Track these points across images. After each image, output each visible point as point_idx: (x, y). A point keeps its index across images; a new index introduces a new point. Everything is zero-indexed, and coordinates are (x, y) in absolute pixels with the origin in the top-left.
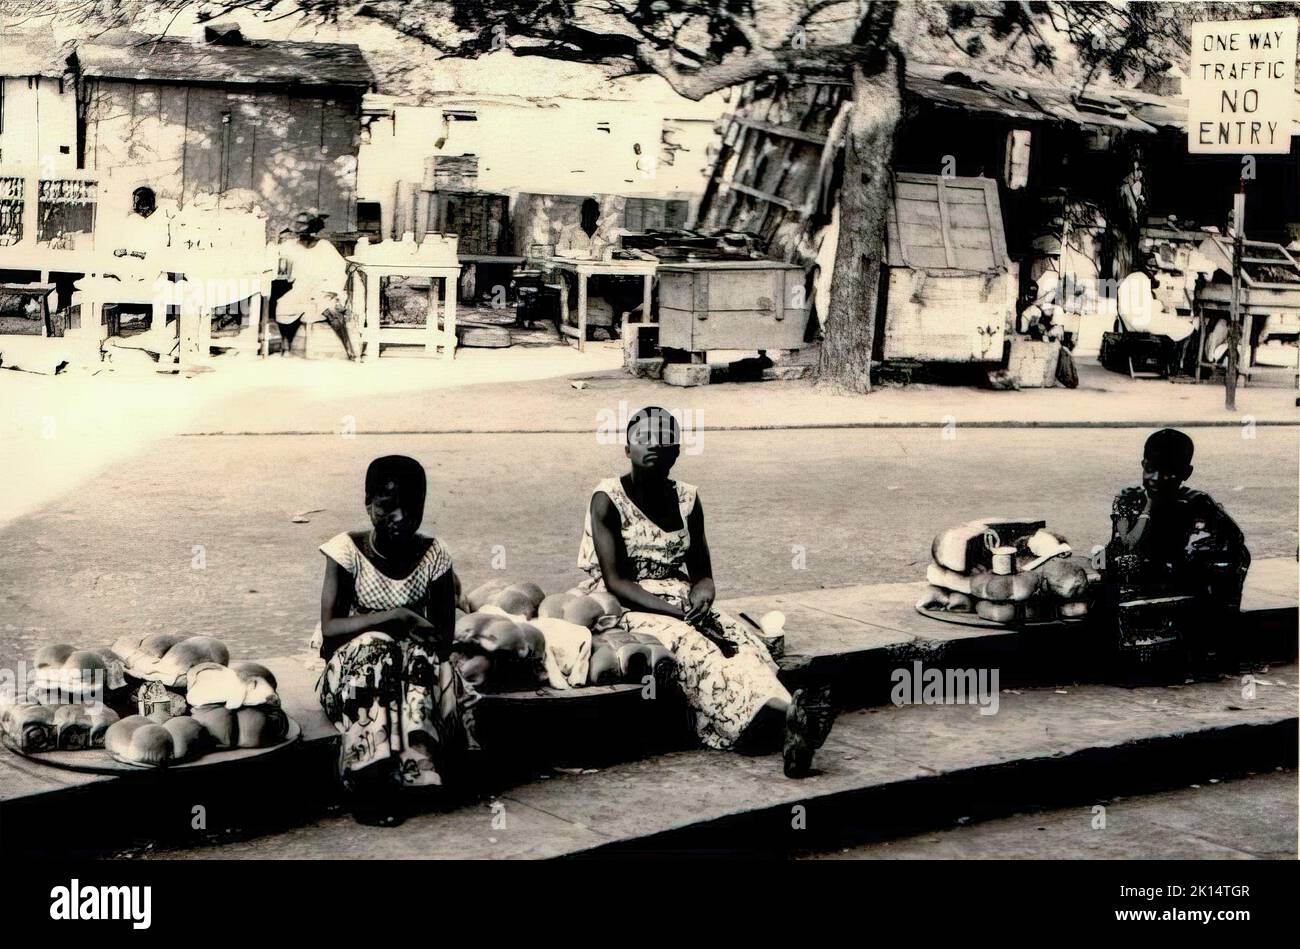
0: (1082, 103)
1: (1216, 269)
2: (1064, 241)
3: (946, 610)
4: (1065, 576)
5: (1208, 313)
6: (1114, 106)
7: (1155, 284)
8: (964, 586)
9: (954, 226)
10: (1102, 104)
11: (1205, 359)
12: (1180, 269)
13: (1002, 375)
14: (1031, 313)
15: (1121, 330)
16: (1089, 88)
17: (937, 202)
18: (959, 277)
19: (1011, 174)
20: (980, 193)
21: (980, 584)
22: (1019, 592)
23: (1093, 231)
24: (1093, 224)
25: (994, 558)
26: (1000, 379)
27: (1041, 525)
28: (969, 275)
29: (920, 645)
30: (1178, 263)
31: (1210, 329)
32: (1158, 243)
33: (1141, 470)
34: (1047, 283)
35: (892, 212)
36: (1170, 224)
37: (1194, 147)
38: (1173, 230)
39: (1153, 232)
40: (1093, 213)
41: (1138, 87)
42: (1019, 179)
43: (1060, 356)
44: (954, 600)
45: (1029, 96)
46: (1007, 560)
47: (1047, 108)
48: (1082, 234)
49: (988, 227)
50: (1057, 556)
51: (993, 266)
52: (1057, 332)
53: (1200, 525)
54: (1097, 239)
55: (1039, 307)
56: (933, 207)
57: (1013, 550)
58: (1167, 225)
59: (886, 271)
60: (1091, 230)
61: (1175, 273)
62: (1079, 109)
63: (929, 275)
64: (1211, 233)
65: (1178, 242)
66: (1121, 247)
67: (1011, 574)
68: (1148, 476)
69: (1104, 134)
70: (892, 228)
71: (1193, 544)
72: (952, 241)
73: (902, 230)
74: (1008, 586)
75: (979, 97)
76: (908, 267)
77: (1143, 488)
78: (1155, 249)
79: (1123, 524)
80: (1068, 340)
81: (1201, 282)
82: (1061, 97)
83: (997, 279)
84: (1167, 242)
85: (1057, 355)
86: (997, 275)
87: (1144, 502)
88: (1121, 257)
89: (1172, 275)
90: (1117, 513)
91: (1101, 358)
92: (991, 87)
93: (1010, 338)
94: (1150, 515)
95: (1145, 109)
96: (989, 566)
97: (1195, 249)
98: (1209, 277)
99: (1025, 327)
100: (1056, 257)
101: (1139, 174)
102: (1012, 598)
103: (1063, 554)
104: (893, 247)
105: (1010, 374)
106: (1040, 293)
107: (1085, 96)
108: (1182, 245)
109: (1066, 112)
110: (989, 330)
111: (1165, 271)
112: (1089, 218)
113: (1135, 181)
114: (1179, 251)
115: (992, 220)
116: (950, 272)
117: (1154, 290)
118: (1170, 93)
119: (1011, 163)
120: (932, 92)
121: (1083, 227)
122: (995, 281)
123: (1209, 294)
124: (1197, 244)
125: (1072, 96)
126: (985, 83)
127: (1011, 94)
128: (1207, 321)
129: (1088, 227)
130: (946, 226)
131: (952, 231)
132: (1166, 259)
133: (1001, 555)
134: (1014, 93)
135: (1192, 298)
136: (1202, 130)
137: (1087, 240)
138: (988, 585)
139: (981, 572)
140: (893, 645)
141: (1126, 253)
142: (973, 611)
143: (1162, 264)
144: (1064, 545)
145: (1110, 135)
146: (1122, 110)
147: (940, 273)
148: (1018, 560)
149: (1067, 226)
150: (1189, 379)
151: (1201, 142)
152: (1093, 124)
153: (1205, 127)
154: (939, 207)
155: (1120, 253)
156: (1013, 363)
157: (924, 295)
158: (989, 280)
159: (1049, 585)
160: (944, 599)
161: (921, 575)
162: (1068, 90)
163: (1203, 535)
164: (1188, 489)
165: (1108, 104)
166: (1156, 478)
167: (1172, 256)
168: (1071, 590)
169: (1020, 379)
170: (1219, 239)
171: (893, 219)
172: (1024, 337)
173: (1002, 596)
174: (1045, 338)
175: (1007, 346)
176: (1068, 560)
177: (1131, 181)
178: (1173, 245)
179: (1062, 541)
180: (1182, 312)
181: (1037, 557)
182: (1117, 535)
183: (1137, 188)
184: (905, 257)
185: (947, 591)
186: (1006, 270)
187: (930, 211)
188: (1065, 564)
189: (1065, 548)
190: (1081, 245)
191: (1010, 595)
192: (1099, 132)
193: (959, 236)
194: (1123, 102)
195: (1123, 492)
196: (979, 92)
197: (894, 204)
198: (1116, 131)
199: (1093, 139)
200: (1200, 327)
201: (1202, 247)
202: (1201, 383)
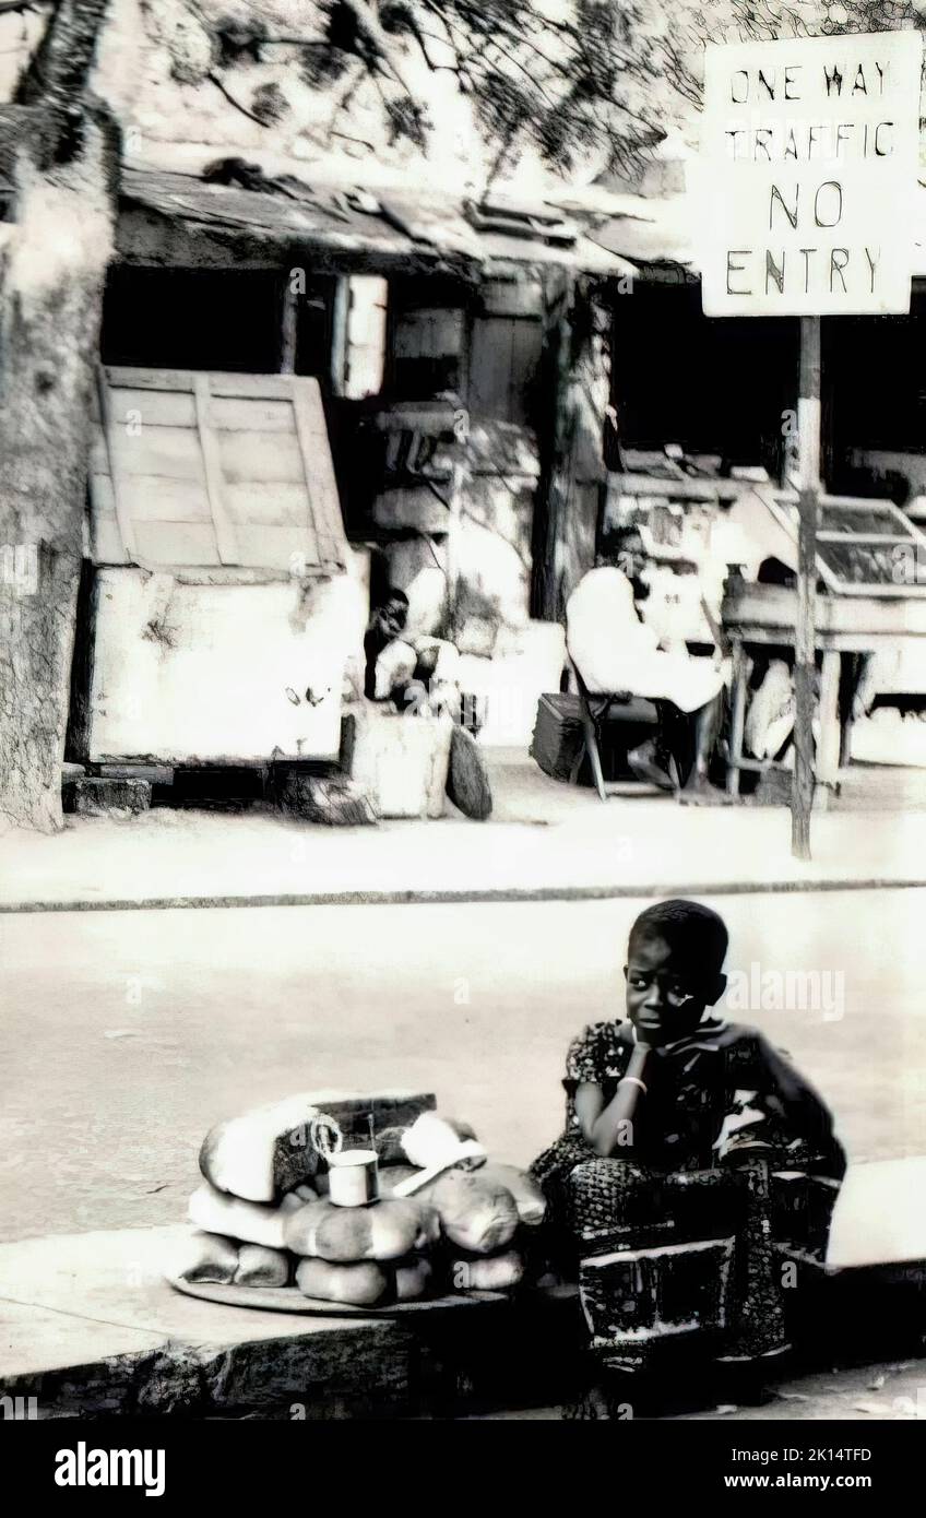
0: (487, 218)
1: (763, 557)
2: (456, 502)
3: (232, 1283)
4: (474, 1206)
5: (751, 649)
6: (551, 222)
7: (641, 591)
8: (270, 1231)
9: (231, 478)
10: (524, 218)
11: (748, 753)
12: (690, 556)
13: (339, 790)
14: (396, 657)
15: (574, 688)
16: (499, 186)
17: (196, 428)
18: (246, 584)
19: (347, 368)
20: (285, 409)
21: (303, 1226)
22: (385, 1240)
23: (515, 484)
24: (512, 468)
25: (332, 1173)
26: (336, 799)
27: (427, 1102)
28: (268, 578)
29: (178, 1355)
30: (686, 545)
31: (756, 681)
32: (646, 504)
33: (623, 984)
34: (424, 594)
35: (99, 452)
36: (671, 465)
37: (717, 303)
38: (677, 479)
39: (634, 483)
40: (514, 446)
41: (597, 180)
42: (364, 377)
43: (453, 745)
44: (250, 1261)
45: (381, 206)
46: (359, 1176)
47: (417, 229)
48: (491, 489)
49: (304, 482)
50: (457, 1166)
51: (315, 560)
52: (446, 695)
53: (743, 1096)
54: (522, 497)
55: (411, 645)
56: (188, 438)
57: (371, 1156)
58: (661, 467)
59: (89, 574)
60: (508, 481)
61: (679, 566)
62: (482, 229)
63: (182, 582)
64: (753, 482)
65: (686, 501)
66: (570, 513)
67: (367, 1206)
68: (637, 997)
69: (531, 278)
70: (101, 486)
71: (732, 1134)
72: (229, 511)
73: (122, 488)
74: (361, 1231)
75: (278, 208)
76: (136, 566)
77: (627, 1022)
78: (640, 516)
79: (589, 1097)
80: (468, 715)
81: (733, 587)
82: (441, 205)
83: (324, 587)
84: (663, 502)
85: (445, 745)
86: (323, 578)
87: (629, 1048)
88: (571, 537)
89: (676, 572)
90: (576, 1076)
91: (536, 750)
92: (306, 188)
93: (354, 710)
94: (643, 1078)
95: (614, 225)
96: (322, 1192)
97: (721, 516)
98: (750, 574)
99: (382, 688)
100: (439, 537)
101: (604, 363)
102: (370, 1253)
103: (468, 1161)
104: (104, 525)
105: (356, 788)
106: (412, 615)
107: (492, 202)
108: (695, 508)
109: (453, 236)
110: (309, 694)
111: (660, 562)
112: (505, 455)
113: (595, 377)
114: (688, 522)
115: (310, 464)
116: (226, 572)
117: (642, 605)
118: (663, 193)
119: (348, 343)
120: (178, 199)
121: (490, 474)
122: (320, 591)
123: (749, 609)
124: (725, 504)
125: (466, 205)
126: (293, 179)
127: (343, 201)
128: (750, 665)
129: (503, 474)
130: (215, 477)
131: (232, 489)
132: (662, 537)
133: (346, 1169)
134: (352, 198)
135: (718, 618)
136: (730, 267)
137: (502, 501)
138: (319, 1228)
139: (305, 1201)
140: (120, 1356)
141: (582, 529)
142: (291, 1282)
143: (654, 548)
144: (470, 1143)
145: (543, 281)
146: (567, 229)
147: (203, 575)
148: (380, 1175)
149: (461, 473)
150: (716, 795)
151: (730, 292)
152: (509, 259)
153: (737, 261)
154: (199, 440)
155: (569, 528)
156: (361, 762)
157: (170, 623)
158: (307, 590)
159: (442, 1226)
160: (226, 1259)
161: (179, 1211)
162: (461, 192)
163: (752, 1116)
164: (718, 1023)
165: (539, 219)
166: (653, 1000)
167: (674, 530)
168: (484, 1236)
169: (376, 798)
170: (770, 492)
171: (102, 468)
172: (383, 707)
173: (349, 1252)
174: (424, 709)
175: (348, 726)
176: (479, 1174)
177: (588, 377)
178: (676, 509)
179: (466, 1136)
180: (698, 649)
181: (418, 1168)
182: (576, 1120)
183: (601, 391)
184: (129, 543)
185: (235, 1244)
186: (341, 566)
187: (179, 446)
188: (473, 1181)
189: (471, 1149)
190: (490, 511)
191: (367, 1248)
192: (521, 276)
193: (246, 500)
194: (568, 212)
195: (589, 1032)
196: (279, 199)
197: (106, 435)
198: (556, 274)
199: (508, 290)
200: (735, 681)
201: (735, 509)
202: (743, 803)
